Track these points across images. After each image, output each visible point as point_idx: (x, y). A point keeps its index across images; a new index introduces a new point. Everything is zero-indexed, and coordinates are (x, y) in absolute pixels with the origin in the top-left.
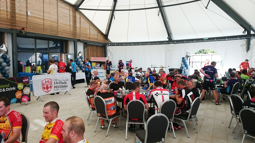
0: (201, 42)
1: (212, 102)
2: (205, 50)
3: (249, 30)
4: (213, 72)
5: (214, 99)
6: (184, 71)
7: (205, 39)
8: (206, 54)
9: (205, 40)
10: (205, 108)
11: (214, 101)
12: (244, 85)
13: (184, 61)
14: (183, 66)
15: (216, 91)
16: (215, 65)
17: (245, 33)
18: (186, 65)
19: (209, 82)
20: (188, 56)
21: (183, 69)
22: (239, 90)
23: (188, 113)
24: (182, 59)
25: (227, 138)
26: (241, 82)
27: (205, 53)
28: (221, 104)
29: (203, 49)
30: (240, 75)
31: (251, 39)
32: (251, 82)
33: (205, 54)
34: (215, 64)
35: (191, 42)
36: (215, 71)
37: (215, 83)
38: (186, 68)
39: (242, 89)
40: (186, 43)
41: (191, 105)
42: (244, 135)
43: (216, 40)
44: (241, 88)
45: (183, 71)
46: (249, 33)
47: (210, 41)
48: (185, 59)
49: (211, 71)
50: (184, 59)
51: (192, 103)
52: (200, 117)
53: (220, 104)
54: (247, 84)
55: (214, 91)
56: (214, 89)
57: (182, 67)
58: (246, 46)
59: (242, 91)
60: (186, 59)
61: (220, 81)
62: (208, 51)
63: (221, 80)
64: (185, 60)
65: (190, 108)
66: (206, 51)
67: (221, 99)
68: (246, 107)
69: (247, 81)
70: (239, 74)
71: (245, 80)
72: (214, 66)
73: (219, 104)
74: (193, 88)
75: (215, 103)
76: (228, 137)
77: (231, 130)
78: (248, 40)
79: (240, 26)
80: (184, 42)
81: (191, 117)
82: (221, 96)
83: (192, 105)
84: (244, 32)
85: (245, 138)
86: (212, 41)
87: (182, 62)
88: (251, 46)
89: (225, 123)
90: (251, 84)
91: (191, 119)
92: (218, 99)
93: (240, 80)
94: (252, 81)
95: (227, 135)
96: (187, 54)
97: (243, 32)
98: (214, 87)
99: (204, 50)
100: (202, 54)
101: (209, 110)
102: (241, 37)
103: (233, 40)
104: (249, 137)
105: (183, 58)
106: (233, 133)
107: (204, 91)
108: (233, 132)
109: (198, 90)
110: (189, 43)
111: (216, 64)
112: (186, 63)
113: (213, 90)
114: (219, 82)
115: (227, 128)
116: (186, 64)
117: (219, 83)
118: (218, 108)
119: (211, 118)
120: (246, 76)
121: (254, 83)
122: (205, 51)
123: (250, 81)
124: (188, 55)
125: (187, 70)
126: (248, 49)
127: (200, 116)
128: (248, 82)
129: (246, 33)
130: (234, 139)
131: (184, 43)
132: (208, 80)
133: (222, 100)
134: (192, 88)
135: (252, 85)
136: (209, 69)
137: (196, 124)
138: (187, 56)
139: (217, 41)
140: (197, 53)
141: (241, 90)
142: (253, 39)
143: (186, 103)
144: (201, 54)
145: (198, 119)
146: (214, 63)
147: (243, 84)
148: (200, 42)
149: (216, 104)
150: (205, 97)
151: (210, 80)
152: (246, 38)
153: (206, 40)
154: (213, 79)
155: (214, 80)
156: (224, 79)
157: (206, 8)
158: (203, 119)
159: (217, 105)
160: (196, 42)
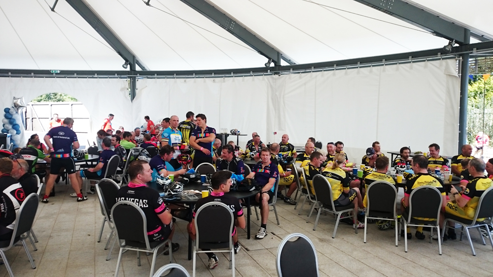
0: (46, 77)
1: (71, 198)
2: (60, 94)
3: (132, 63)
4: (69, 138)
5: (74, 191)
6: (11, 139)
7: (54, 72)
8: (61, 102)
9: (54, 75)
10: (55, 211)
11: (75, 195)
12: (126, 159)
13: (10, 117)
14: (7, 127)
15: (77, 175)
16: (72, 124)
17: (126, 68)
18: (16, 126)
19: (63, 159)
20: (18, 105)
21: (8, 135)
22: (119, 169)
23: (12, 231)
24: (4, 113)
25: (95, 261)
26: (121, 155)
27: (59, 100)
28: (87, 199)
29: (54, 92)
30: (119, 143)
31: (137, 79)
32: (137, 153)
33: (59, 103)
34: (71, 122)
35: (23, 77)
36: (73, 137)
37: (74, 160)
38: (15, 132)
39: (124, 167)
40: (11, 77)
41: (16, 211)
42: (121, 249)
43: (75, 75)
44: (122, 165)
45: (8, 140)
46: (133, 69)
47: (65, 77)
48: (12, 112)
49: (66, 138)
50: (9, 112)
51: (19, 208)
52: (44, 233)
53: (85, 198)
54: (132, 157)
55: (74, 175)
56: (74, 172)
57: (5, 130)
58: (130, 90)
59: (124, 171)
60: (15, 112)
61: (84, 154)
62: (65, 97)
63: (86, 153)
64: (12, 115)
65: (14, 218)
66: (61, 97)
67: (88, 189)
68: (120, 200)
69: (132, 151)
70: (117, 140)
71: (128, 151)
72: (69, 127)
73: (83, 200)
74: (22, 174)
75: (76, 198)
76: (96, 259)
77: (103, 245)
78: (132, 80)
79: (117, 54)
80: (6, 75)
81: (18, 238)
82: (87, 184)
83: (18, 212)
84: (125, 66)
85: (122, 254)
86: (68, 77)
87: (4, 118)
88: (137, 91)
89: (94, 234)
90: (138, 156)
91: (19, 243)
92: (81, 190)
93: (119, 150)
94: (139, 151)
95: (95, 256)
96: (15, 101)
97: (123, 66)
98: (73, 167)
99: (56, 95)
100: (52, 103)
101: (64, 215)
102: (120, 74)
103: (107, 78)
104: (128, 250)
105: (7, 110)
106: (105, 249)
107: (52, 177)
108: (106, 247)
109: (35, 177)
110: (20, 77)
111: (74, 123)
112: (14, 120)
113: (70, 173)
114: (81, 157)
115: (95, 243)
116: (14, 123)
117: (83, 160)
118: (82, 207)
119: (67, 230)
120: (130, 143)
121: (142, 154)
122: (58, 97)
123: (137, 150)
124: (19, 102)
125: (19, 137)
126: (133, 95)
127: (44, 231)
128: (133, 153)
129: (128, 69)
130: (107, 260)
131: (9, 77)
132: (60, 156)
133: (89, 191)
134: (19, 175)
135: (139, 158)
136: (61, 134)
137: (33, 249)
138: (15, 106)
139: (78, 78)
140: (41, 100)
141: (122, 169)
142: (139, 80)
143: (4, 209)
144: (50, 102)
145: (38, 239)
146: (69, 121)
147: (125, 157)
148: (43, 77)
149: (79, 201)
150: (56, 190)
151: (63, 156)
152: (129, 77)
153: (56, 74)
154: (70, 152)
155: (73, 154)
156: (92, 151)
157: (53, 10)
158: (50, 236)
159: (80, 203)
160: (35, 77)
